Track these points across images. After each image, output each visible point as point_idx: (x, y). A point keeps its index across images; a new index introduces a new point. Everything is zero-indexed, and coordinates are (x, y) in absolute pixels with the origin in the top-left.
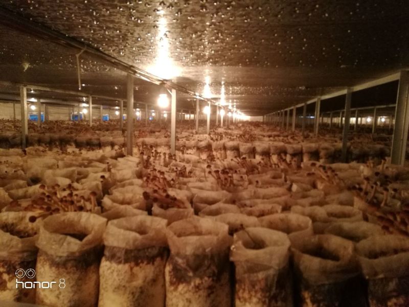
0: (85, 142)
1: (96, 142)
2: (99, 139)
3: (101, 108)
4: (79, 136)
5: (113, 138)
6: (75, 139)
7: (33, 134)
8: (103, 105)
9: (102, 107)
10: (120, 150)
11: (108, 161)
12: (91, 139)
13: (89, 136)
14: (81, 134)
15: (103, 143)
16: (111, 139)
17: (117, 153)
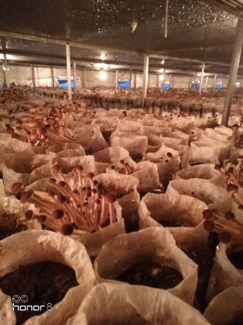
0: (188, 107)
1: (198, 107)
2: (202, 105)
3: (215, 77)
4: (185, 102)
5: (216, 105)
6: (180, 103)
7: (150, 98)
8: (217, 72)
9: (216, 75)
10: (214, 118)
11: (193, 131)
12: (194, 105)
13: (194, 101)
14: (188, 100)
15: (205, 109)
16: (213, 105)
17: (209, 121)
